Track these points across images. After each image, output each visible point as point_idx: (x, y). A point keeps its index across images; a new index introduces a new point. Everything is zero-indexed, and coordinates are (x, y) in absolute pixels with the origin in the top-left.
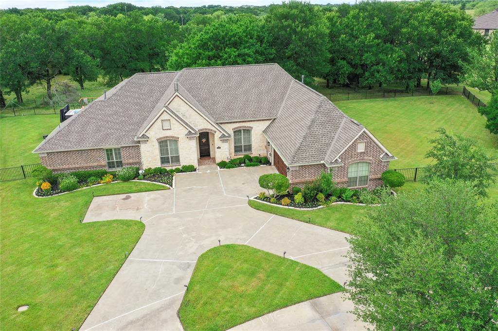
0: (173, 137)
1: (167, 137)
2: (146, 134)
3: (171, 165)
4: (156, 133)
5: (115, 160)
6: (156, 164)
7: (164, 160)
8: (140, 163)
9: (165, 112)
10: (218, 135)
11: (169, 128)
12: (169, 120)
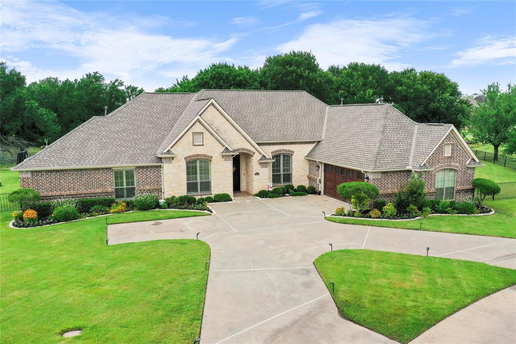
0: (205, 156)
1: (198, 155)
2: (171, 150)
3: (199, 194)
4: (184, 150)
5: (125, 186)
6: (182, 191)
7: (191, 187)
8: (159, 190)
9: (198, 123)
10: (256, 158)
11: (202, 144)
12: (202, 133)
